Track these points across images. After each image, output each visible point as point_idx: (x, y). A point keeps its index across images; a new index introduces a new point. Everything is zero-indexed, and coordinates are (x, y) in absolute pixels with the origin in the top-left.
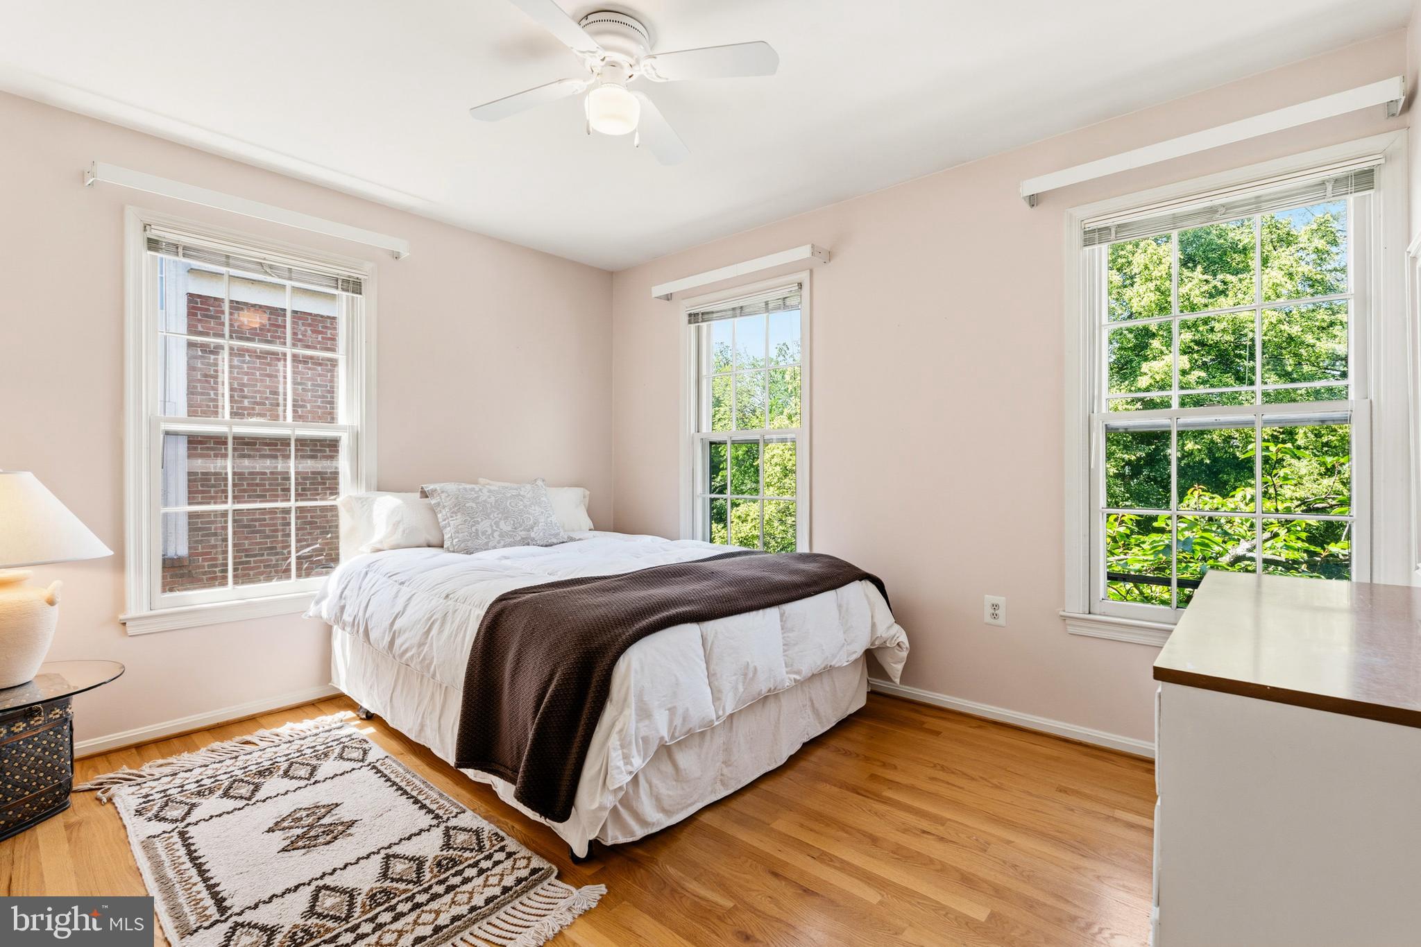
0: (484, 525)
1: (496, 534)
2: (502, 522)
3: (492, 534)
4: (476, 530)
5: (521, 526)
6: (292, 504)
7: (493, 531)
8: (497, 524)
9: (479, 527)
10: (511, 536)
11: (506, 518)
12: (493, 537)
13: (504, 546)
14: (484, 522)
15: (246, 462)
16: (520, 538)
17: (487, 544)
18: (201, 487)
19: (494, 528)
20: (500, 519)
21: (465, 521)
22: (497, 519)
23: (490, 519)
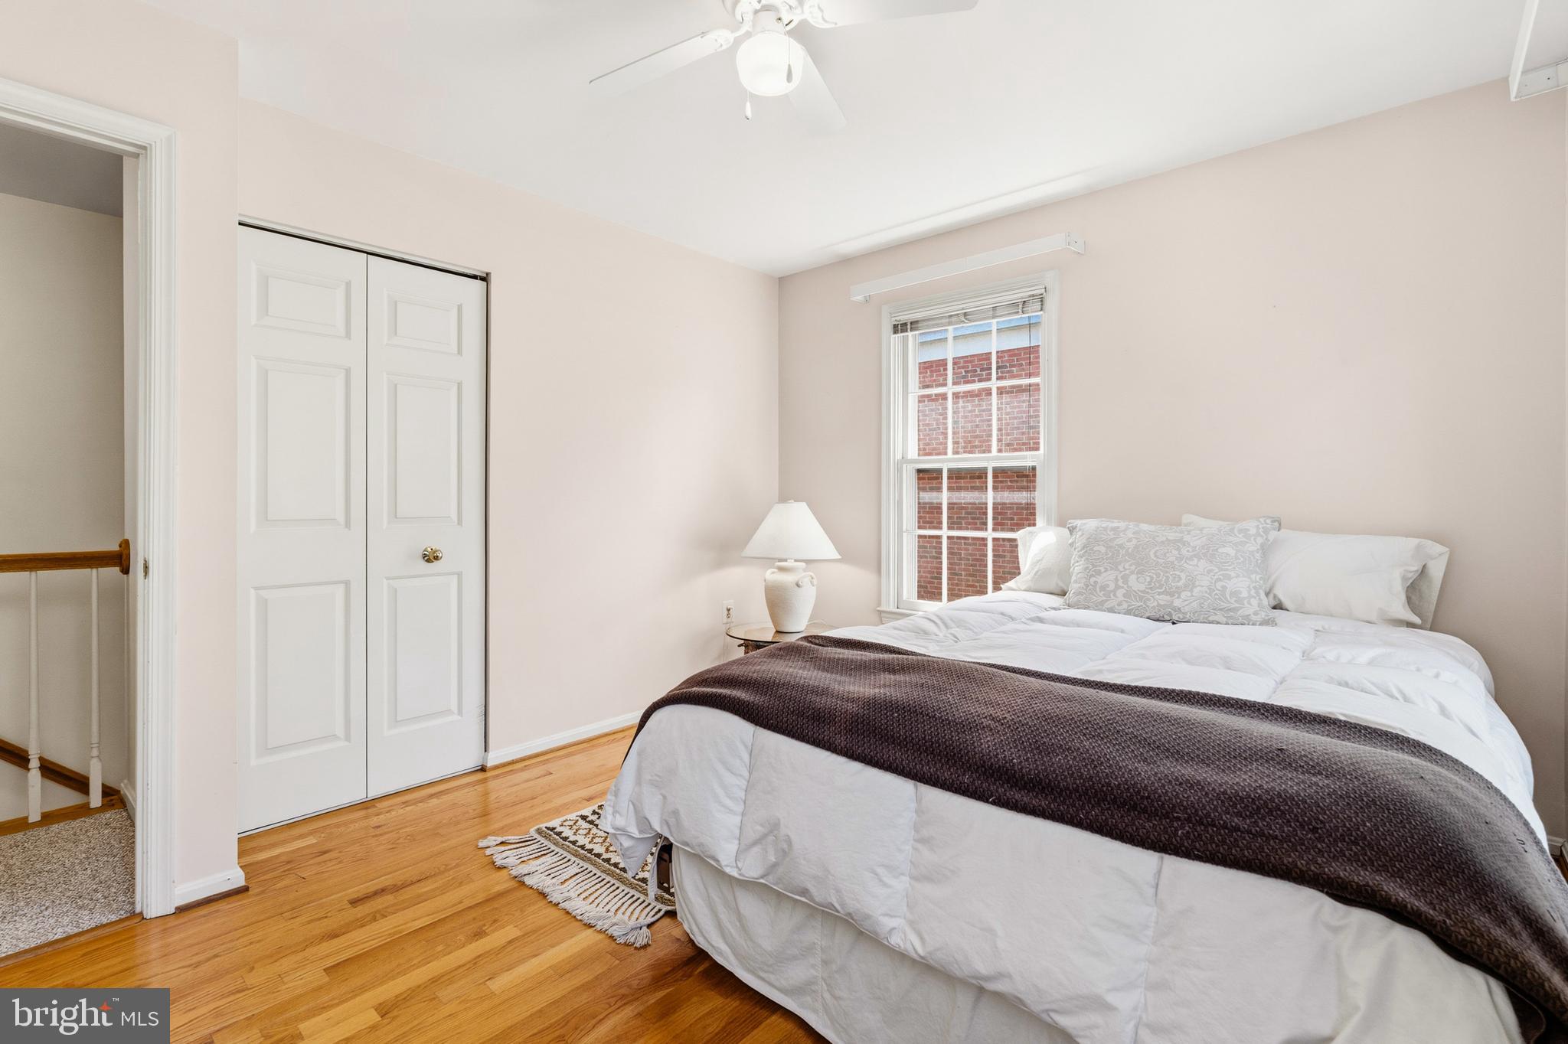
0: (1107, 578)
1: (1120, 593)
2: (1133, 577)
3: (1114, 592)
4: (1095, 582)
5: (1161, 587)
6: (989, 534)
7: (1118, 587)
8: (1125, 579)
9: (1100, 579)
10: (1141, 598)
11: (1140, 572)
12: (1114, 595)
13: (1128, 612)
14: (1109, 573)
15: (957, 494)
16: (1155, 604)
17: (1102, 603)
18: (928, 515)
19: (1120, 583)
20: (1132, 573)
21: (1087, 568)
22: (1127, 572)
23: (1117, 569)
